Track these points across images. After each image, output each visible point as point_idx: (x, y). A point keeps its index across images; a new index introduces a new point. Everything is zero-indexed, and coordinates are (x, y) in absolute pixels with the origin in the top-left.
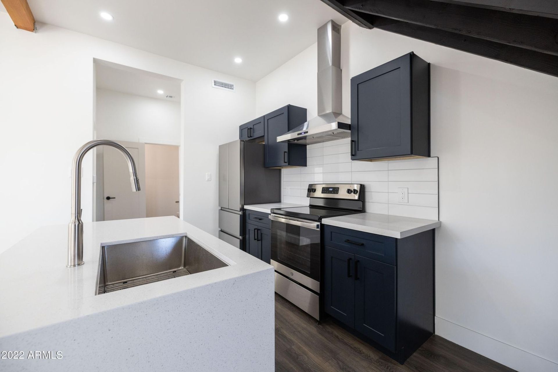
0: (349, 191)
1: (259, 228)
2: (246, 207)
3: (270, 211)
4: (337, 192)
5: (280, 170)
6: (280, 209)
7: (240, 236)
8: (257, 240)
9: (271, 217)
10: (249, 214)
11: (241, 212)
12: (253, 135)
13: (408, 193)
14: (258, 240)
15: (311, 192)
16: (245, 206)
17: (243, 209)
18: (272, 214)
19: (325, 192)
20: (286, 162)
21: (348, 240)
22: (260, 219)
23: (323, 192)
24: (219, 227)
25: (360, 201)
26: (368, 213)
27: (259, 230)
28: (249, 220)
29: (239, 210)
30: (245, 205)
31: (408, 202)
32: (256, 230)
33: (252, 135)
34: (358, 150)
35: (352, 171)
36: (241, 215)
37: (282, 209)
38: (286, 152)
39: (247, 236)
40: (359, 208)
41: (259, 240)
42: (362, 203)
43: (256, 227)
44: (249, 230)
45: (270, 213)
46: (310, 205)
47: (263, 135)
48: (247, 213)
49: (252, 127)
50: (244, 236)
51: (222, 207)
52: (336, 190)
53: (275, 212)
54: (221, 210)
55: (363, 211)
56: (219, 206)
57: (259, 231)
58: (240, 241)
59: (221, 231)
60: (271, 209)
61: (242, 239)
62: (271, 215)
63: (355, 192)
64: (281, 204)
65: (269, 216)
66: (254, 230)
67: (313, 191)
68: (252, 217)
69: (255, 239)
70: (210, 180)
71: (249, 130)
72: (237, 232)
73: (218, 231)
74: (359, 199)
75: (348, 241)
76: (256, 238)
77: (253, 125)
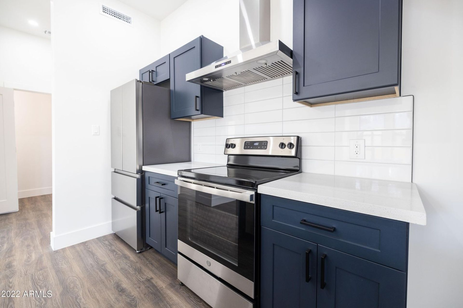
0: (282, 146)
1: (163, 196)
2: (145, 168)
3: (177, 174)
4: (265, 147)
5: (190, 123)
6: (189, 171)
7: (137, 206)
8: (158, 212)
9: (178, 182)
10: (149, 177)
11: (138, 175)
12: (156, 79)
13: (365, 147)
14: (160, 213)
15: (229, 147)
16: (143, 167)
17: (141, 172)
18: (180, 178)
19: (249, 147)
20: (198, 110)
21: (305, 221)
22: (164, 184)
23: (246, 147)
24: (113, 193)
25: (297, 158)
26: (304, 172)
27: (162, 198)
28: (149, 185)
29: (136, 173)
30: (143, 165)
31: (365, 159)
32: (158, 199)
33: (154, 80)
34: (304, 86)
35: (283, 121)
36: (138, 179)
37: (192, 171)
38: (198, 97)
39: (147, 205)
40: (294, 167)
41: (162, 212)
42: (299, 159)
43: (158, 195)
44: (149, 197)
45: (177, 176)
46: (228, 164)
47: (169, 78)
48: (147, 175)
49: (155, 70)
50: (142, 206)
51: (115, 169)
52: (263, 145)
53: (184, 175)
54: (115, 172)
55: (300, 171)
56: (112, 167)
57: (161, 200)
58: (137, 212)
59: (116, 198)
60: (178, 171)
61: (140, 210)
62: (177, 179)
63: (291, 145)
64: (191, 164)
65: (176, 180)
66: (155, 198)
67: (233, 146)
68: (153, 181)
69: (157, 211)
70: (98, 134)
71: (151, 73)
72: (133, 201)
73: (111, 198)
74: (297, 156)
75: (304, 223)
76: (158, 209)
77: (156, 67)
